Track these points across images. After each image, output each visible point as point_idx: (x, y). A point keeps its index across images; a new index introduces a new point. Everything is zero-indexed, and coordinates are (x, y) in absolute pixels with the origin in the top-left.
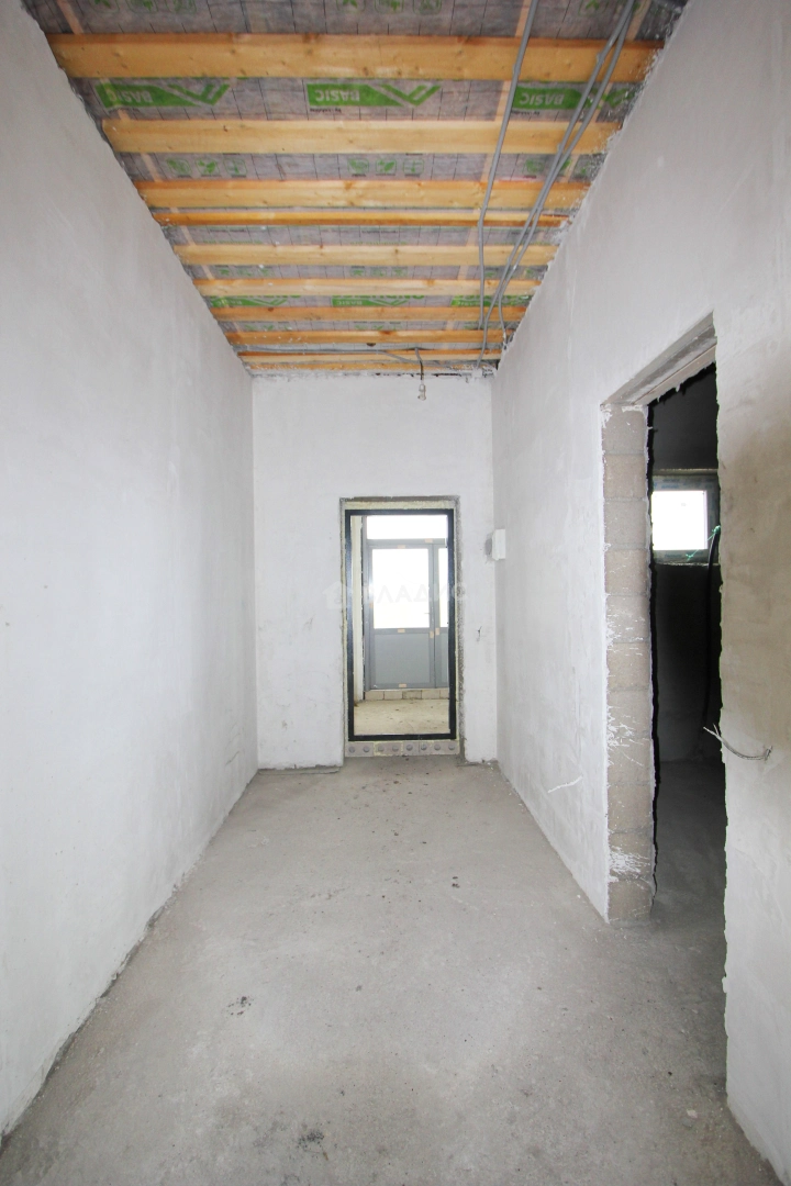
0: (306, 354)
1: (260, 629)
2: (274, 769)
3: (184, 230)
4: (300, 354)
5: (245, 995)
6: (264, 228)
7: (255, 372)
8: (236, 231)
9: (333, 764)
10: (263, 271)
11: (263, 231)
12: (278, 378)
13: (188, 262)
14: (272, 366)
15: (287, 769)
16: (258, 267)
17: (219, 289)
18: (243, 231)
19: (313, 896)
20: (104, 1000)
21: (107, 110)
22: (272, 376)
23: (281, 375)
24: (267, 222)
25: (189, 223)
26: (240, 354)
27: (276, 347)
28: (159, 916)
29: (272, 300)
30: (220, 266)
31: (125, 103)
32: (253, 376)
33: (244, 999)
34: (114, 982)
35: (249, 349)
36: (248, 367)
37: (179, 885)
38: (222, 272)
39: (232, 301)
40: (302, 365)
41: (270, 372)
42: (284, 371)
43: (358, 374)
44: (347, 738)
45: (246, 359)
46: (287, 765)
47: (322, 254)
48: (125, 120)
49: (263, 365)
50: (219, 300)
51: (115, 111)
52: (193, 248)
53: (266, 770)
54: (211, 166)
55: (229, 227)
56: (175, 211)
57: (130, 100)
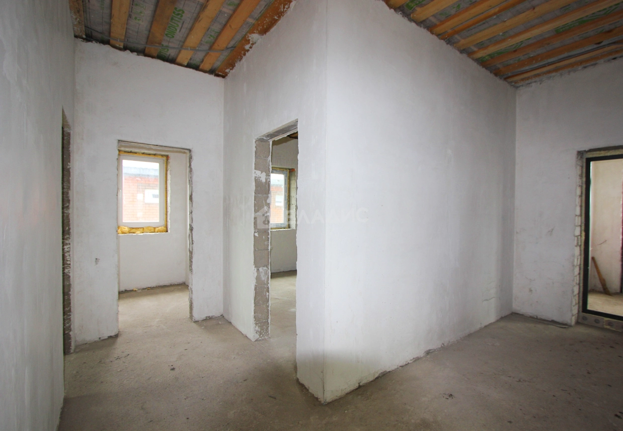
0: (549, 65)
1: (517, 233)
2: (522, 315)
3: (457, 36)
4: (545, 66)
5: (453, 394)
6: (495, 17)
7: (517, 85)
8: (481, 25)
9: (565, 322)
10: (502, 35)
11: (495, 18)
12: (533, 84)
13: (462, 49)
14: (528, 78)
15: (531, 317)
16: (499, 35)
17: (481, 54)
18: (484, 24)
19: (510, 377)
20: (401, 368)
21: (411, 11)
22: (529, 84)
23: (535, 82)
24: (495, 14)
25: (457, 32)
26: (505, 79)
27: (527, 68)
28: (432, 352)
29: (514, 46)
30: (478, 43)
31: (417, 4)
32: (517, 87)
33: (451, 395)
34: (406, 364)
35: (510, 75)
36: (513, 84)
37: (445, 345)
38: (482, 46)
39: (491, 56)
40: (549, 72)
41: (527, 82)
42: (537, 79)
43: (595, 64)
44: (581, 309)
45: (510, 80)
46: (531, 315)
47: (535, 13)
48: (418, 9)
49: (523, 80)
50: (484, 58)
51: (414, 9)
52: (463, 42)
53: (518, 314)
54: (459, 6)
55: (477, 25)
56: (450, 31)
57: (418, 2)
